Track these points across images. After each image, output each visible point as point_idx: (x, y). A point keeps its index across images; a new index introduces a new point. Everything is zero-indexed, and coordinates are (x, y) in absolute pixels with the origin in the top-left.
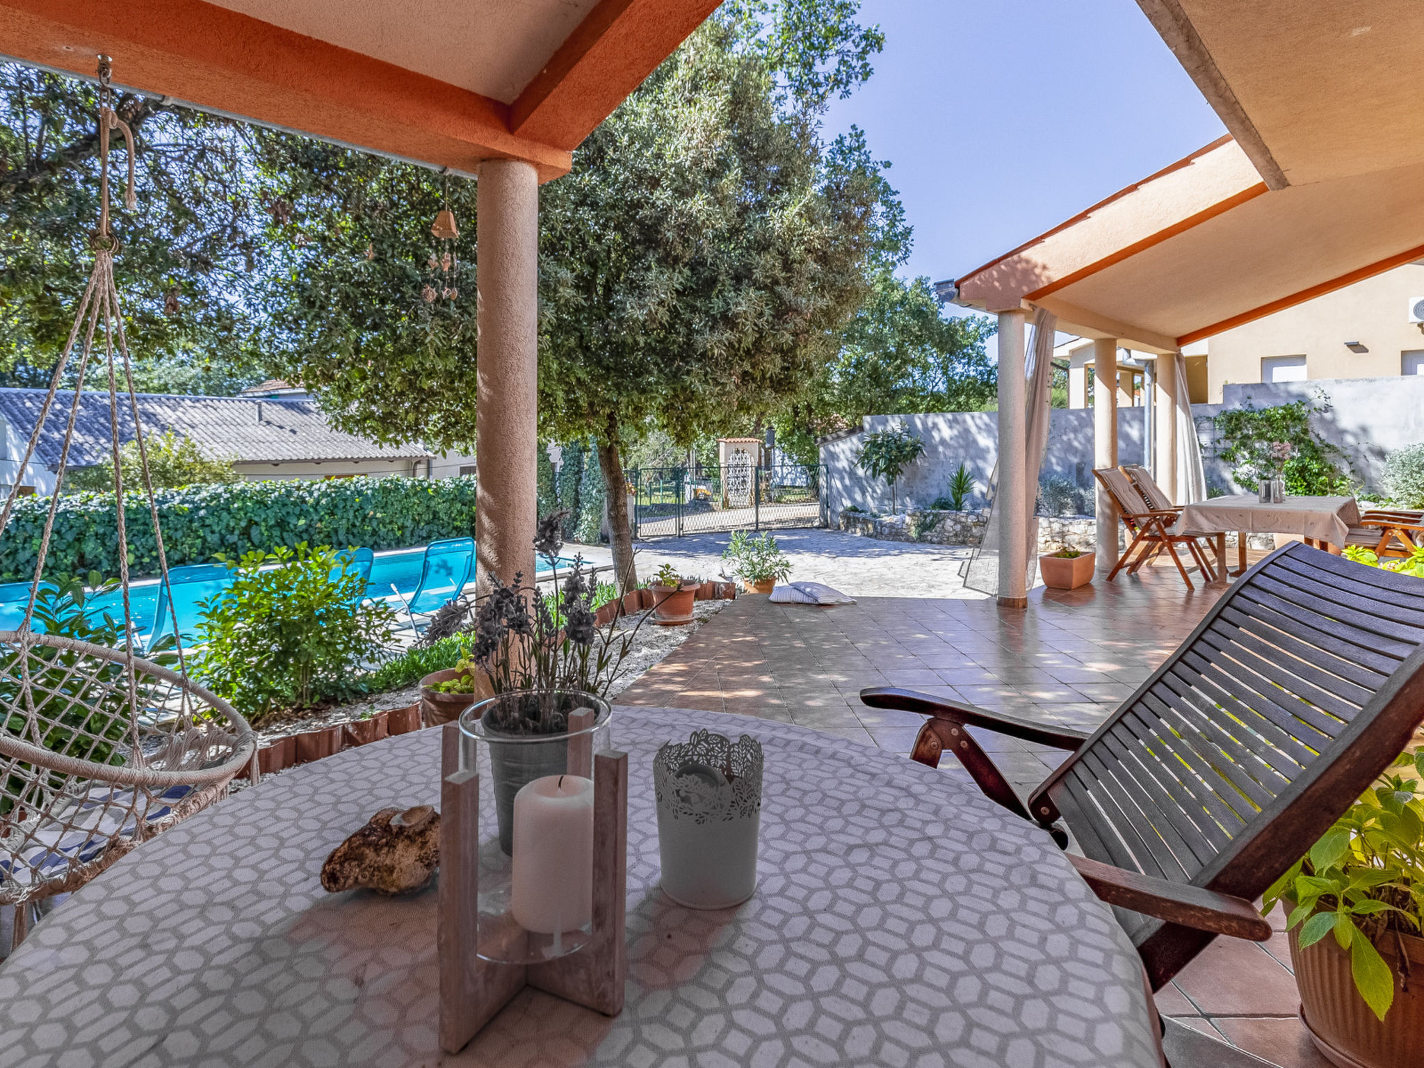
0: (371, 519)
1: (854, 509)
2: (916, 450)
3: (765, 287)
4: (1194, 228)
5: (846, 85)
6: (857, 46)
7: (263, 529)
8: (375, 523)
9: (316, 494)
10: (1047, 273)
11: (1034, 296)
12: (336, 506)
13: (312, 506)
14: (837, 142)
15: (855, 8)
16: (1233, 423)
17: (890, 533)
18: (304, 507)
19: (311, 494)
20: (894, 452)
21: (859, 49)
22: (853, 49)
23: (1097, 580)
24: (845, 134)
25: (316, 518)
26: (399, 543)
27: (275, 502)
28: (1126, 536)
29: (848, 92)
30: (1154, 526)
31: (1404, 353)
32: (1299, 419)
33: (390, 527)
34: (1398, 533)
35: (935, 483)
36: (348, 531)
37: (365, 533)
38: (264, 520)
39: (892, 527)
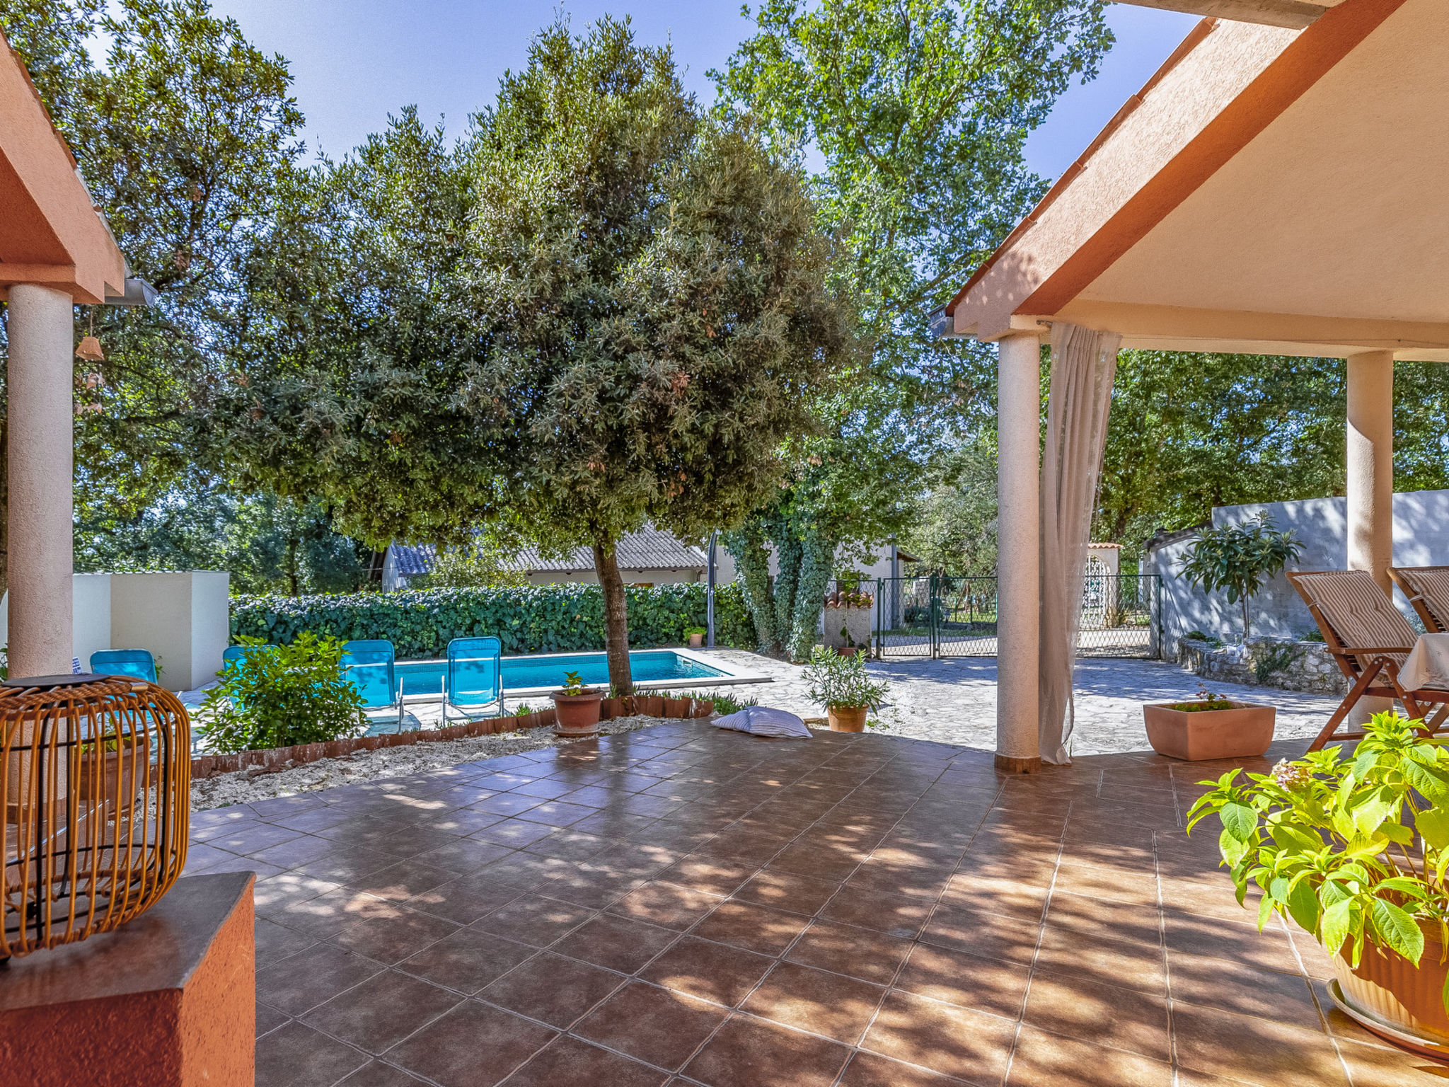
1: (1198, 636)
2: (1282, 552)
10: (1032, 267)
17: (1221, 671)
36: (557, 632)
37: (573, 635)
38: (485, 619)
39: (1223, 662)
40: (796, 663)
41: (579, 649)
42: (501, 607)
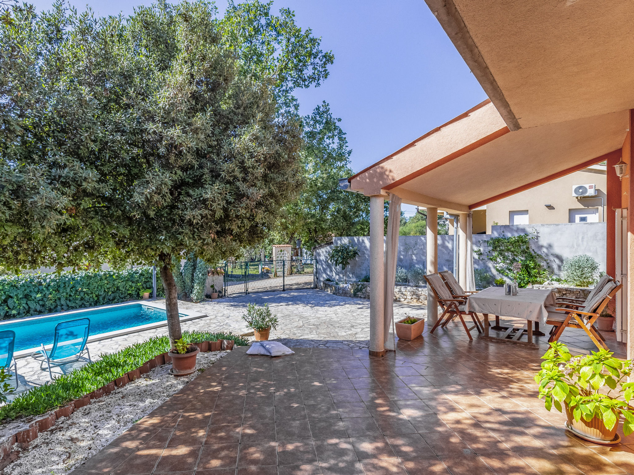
0: (80, 292)
1: (328, 280)
2: (355, 253)
3: (228, 182)
4: (472, 152)
5: (318, 80)
6: (321, 61)
7: (15, 300)
8: (82, 294)
9: (48, 280)
10: (391, 174)
11: (389, 187)
12: (59, 286)
13: (45, 287)
14: (316, 109)
15: (319, 42)
16: (496, 244)
17: (343, 293)
18: (41, 287)
19: (45, 280)
20: (345, 255)
21: (322, 62)
22: (319, 62)
23: (426, 334)
24: (320, 105)
25: (47, 293)
26: (96, 303)
27: (23, 285)
28: (440, 310)
29: (319, 84)
30: (453, 306)
31: (570, 210)
32: (525, 242)
33: (91, 295)
34: (575, 315)
35: (364, 268)
36: (66, 299)
37: (77, 299)
38: (16, 295)
39: (343, 290)
40: (196, 302)
41: (81, 307)
42: (28, 287)
